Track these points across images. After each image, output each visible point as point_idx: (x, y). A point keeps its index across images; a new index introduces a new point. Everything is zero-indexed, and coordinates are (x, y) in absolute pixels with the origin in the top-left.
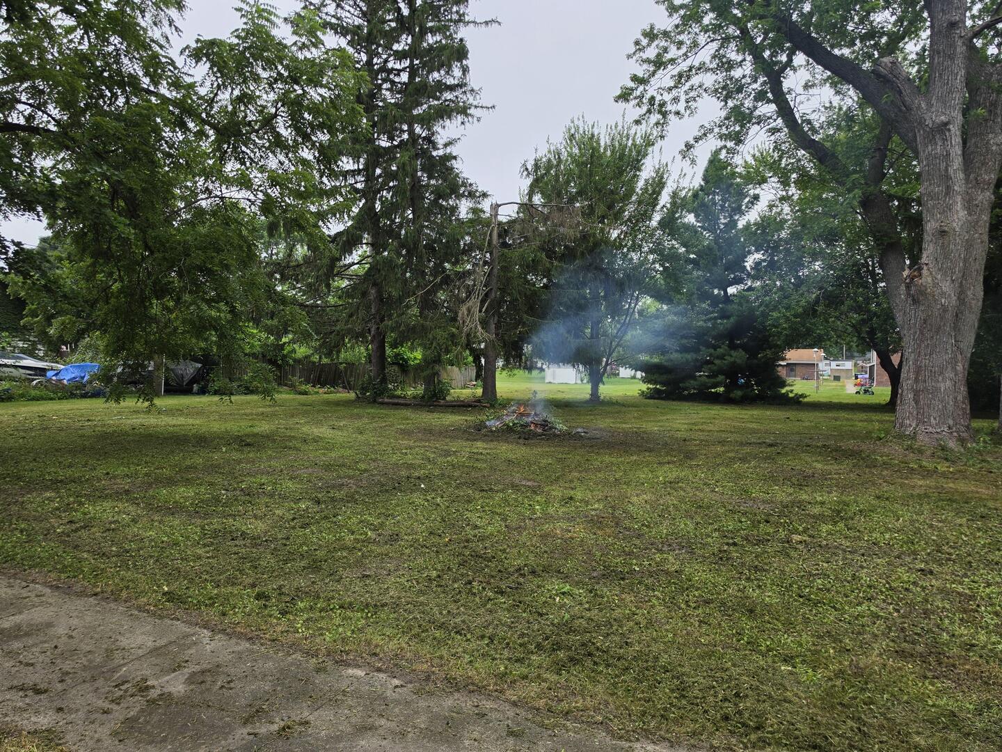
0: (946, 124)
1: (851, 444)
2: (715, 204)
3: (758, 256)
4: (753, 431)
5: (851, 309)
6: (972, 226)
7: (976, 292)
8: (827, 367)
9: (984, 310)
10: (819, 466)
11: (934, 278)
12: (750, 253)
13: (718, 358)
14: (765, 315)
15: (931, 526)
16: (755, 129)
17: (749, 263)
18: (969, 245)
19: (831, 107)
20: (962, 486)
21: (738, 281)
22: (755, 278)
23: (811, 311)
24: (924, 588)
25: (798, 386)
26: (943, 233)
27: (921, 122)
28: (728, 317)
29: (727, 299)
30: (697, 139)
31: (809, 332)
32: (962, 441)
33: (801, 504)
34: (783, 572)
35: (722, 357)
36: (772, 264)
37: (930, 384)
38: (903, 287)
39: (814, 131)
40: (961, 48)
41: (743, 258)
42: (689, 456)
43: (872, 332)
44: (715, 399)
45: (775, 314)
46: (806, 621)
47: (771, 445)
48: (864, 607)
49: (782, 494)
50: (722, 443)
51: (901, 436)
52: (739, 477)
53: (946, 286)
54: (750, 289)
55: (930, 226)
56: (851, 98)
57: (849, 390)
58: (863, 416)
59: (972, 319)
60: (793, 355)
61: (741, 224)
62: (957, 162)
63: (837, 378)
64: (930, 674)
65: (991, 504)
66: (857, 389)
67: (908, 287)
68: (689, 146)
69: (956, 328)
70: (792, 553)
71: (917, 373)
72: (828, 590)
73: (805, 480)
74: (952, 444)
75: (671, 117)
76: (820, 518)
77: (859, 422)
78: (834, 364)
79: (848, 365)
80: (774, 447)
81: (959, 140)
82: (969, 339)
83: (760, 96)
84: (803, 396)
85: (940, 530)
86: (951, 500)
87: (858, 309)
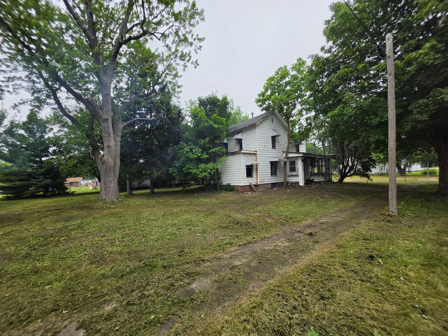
0: (108, 119)
1: (87, 204)
2: (34, 128)
3: (55, 148)
4: (54, 206)
5: (88, 165)
6: (116, 145)
7: (118, 162)
8: (83, 182)
9: (120, 166)
10: (75, 213)
11: (107, 158)
12: (50, 147)
13: (39, 182)
14: (58, 167)
15: (107, 223)
16: (46, 106)
17: (51, 150)
18: (116, 150)
19: (77, 107)
20: (116, 210)
21: (47, 156)
22: (53, 155)
23: (75, 166)
24: (102, 241)
25: (73, 189)
26: (109, 147)
27: (101, 117)
28: (43, 168)
29: (42, 162)
30: (20, 104)
31: (75, 173)
32: (117, 199)
33: (66, 227)
34: (54, 252)
35: (41, 182)
36: (59, 151)
37: (108, 185)
38: (99, 160)
39: (70, 112)
40: (110, 101)
41: (48, 148)
42: (20, 220)
43: (95, 172)
44: (39, 197)
45: (62, 167)
46: (60, 266)
47: (59, 210)
48: (83, 253)
49: (59, 225)
50: (38, 212)
51: (102, 200)
52: (43, 223)
53: (111, 160)
54: (51, 159)
55: (106, 144)
56: (82, 106)
57: (90, 189)
58: (93, 195)
59: (118, 168)
60: (70, 180)
61: (46, 137)
62: (111, 129)
63: (87, 185)
64: (99, 266)
65: (122, 213)
66: (93, 188)
67: (101, 160)
68: (16, 105)
69: (114, 171)
70: (60, 245)
71: (105, 182)
72: (71, 253)
73: (70, 219)
74: (115, 200)
75: (6, 92)
76: (73, 229)
77: (92, 197)
78: (86, 182)
79: (90, 181)
80: (60, 210)
81: (111, 124)
82: (117, 173)
83: (48, 96)
84: (74, 192)
85: (109, 223)
86: (113, 214)
87: (91, 165)
